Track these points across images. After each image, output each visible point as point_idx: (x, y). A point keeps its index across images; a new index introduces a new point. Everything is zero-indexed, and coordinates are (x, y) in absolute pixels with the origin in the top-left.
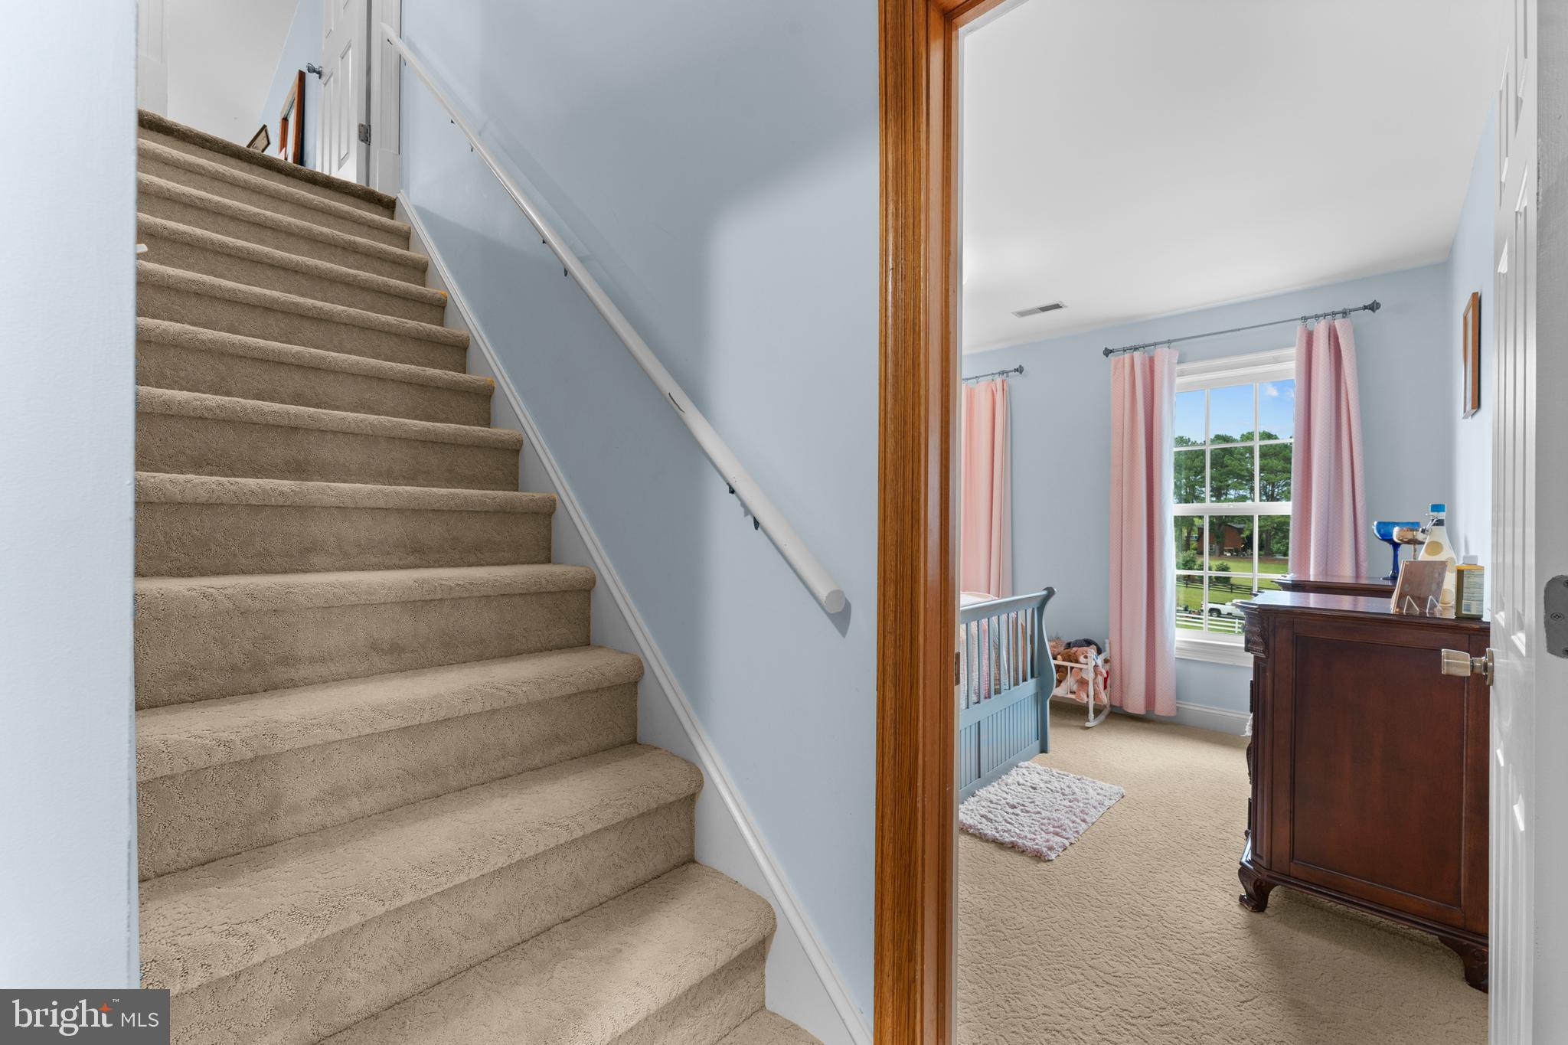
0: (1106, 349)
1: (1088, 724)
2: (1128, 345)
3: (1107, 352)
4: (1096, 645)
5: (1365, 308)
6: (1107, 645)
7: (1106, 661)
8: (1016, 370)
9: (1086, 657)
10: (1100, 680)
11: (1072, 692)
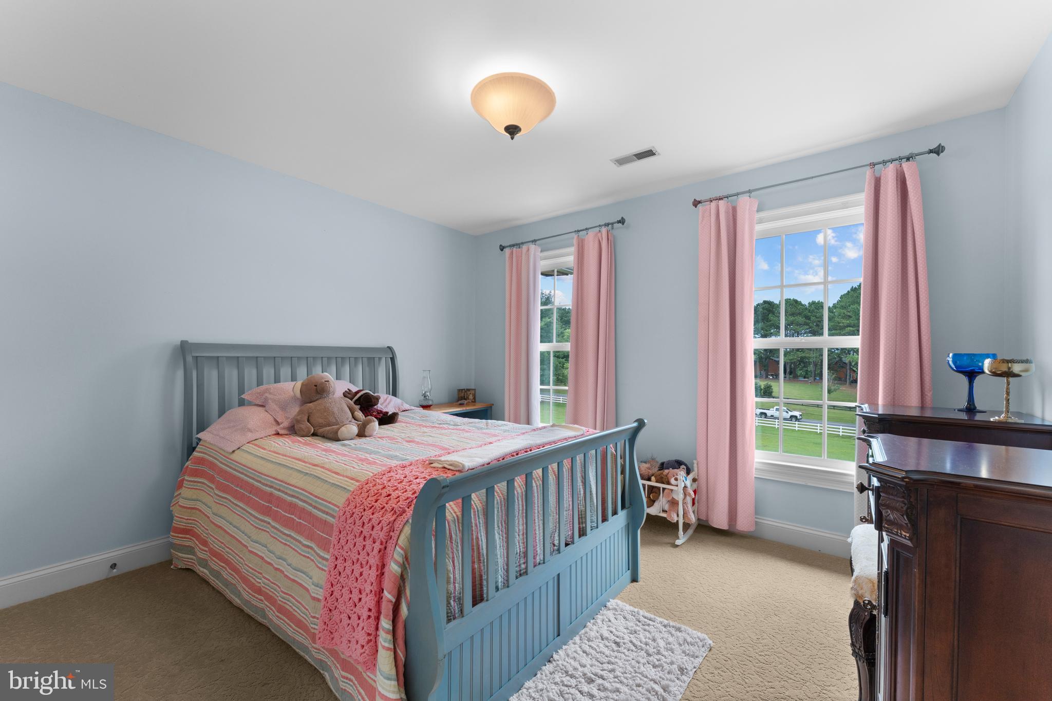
0: (695, 199)
1: (678, 542)
2: (713, 196)
3: (696, 203)
4: (686, 465)
5: (931, 151)
6: (695, 465)
7: (694, 480)
8: (619, 222)
9: (676, 479)
10: (689, 500)
11: (664, 511)
